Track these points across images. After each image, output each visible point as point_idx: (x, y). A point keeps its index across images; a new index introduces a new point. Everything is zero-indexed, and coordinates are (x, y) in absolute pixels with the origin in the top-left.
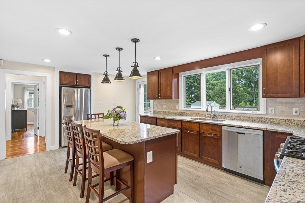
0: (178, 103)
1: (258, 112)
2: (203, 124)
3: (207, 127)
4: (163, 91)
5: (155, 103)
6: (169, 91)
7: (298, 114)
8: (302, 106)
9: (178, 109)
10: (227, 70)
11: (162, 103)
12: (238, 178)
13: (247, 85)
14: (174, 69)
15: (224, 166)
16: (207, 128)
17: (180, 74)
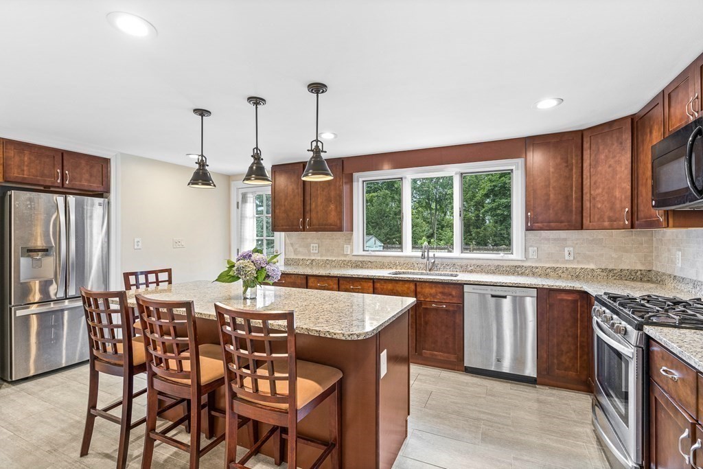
0: (349, 240)
1: (510, 257)
2: (423, 284)
3: (431, 288)
4: (317, 212)
5: (288, 241)
6: (333, 213)
7: (572, 258)
8: (577, 244)
9: (349, 253)
10: (456, 174)
11: (309, 240)
12: (494, 382)
13: (424, 205)
14: (345, 162)
15: (466, 364)
16: (433, 291)
17: (355, 175)
